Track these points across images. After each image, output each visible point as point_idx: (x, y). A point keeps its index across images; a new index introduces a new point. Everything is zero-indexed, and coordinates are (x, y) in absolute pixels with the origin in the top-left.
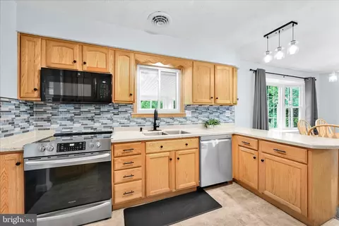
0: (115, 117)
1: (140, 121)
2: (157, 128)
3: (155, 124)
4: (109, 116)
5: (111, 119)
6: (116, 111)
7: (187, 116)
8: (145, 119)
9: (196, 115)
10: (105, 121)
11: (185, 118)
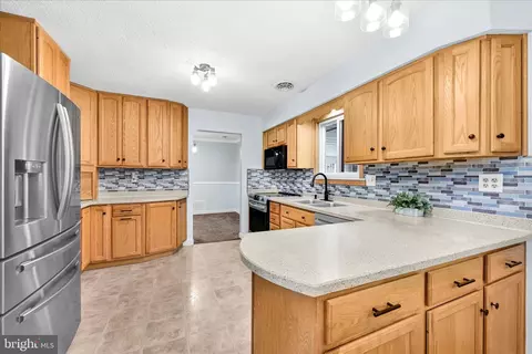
3: (326, 192)
7: (368, 184)
8: (322, 185)
9: (384, 183)
11: (366, 188)
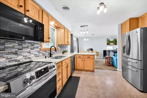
0: (32, 51)
1: (44, 52)
2: (52, 56)
3: (51, 54)
4: (28, 50)
5: (30, 53)
6: (32, 47)
8: (45, 51)
9: (61, 48)
10: (25, 54)
11: (58, 50)
